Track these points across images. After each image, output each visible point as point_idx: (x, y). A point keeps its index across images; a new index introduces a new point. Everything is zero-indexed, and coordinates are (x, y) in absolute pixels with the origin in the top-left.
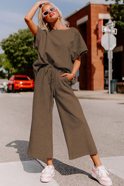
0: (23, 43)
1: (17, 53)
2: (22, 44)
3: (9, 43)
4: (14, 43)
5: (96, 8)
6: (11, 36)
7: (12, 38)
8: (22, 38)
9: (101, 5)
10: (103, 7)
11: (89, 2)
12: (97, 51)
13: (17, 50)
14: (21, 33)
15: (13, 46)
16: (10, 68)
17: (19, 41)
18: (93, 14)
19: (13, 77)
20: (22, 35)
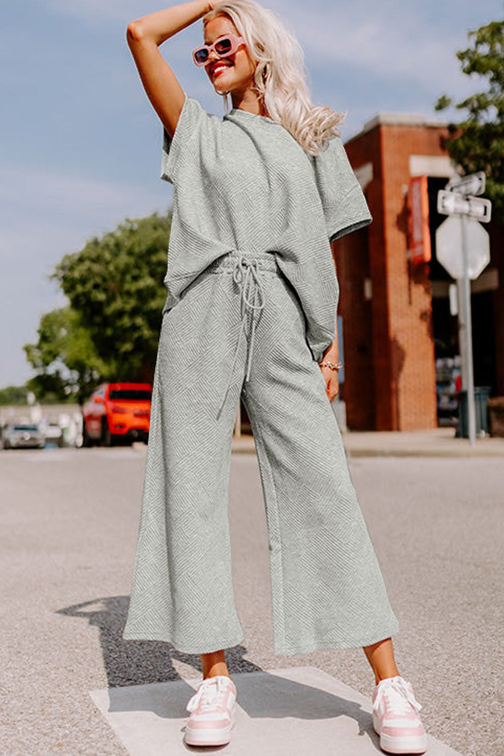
0: (137, 266)
1: (118, 304)
2: (135, 272)
3: (89, 270)
4: (107, 269)
5: (401, 137)
6: (96, 243)
7: (99, 250)
8: (137, 250)
9: (418, 126)
10: (423, 134)
11: (377, 118)
12: (410, 290)
13: (118, 295)
14: (132, 232)
15: (104, 280)
16: (87, 362)
17: (124, 259)
18: (389, 158)
19: (102, 391)
20: (135, 239)
